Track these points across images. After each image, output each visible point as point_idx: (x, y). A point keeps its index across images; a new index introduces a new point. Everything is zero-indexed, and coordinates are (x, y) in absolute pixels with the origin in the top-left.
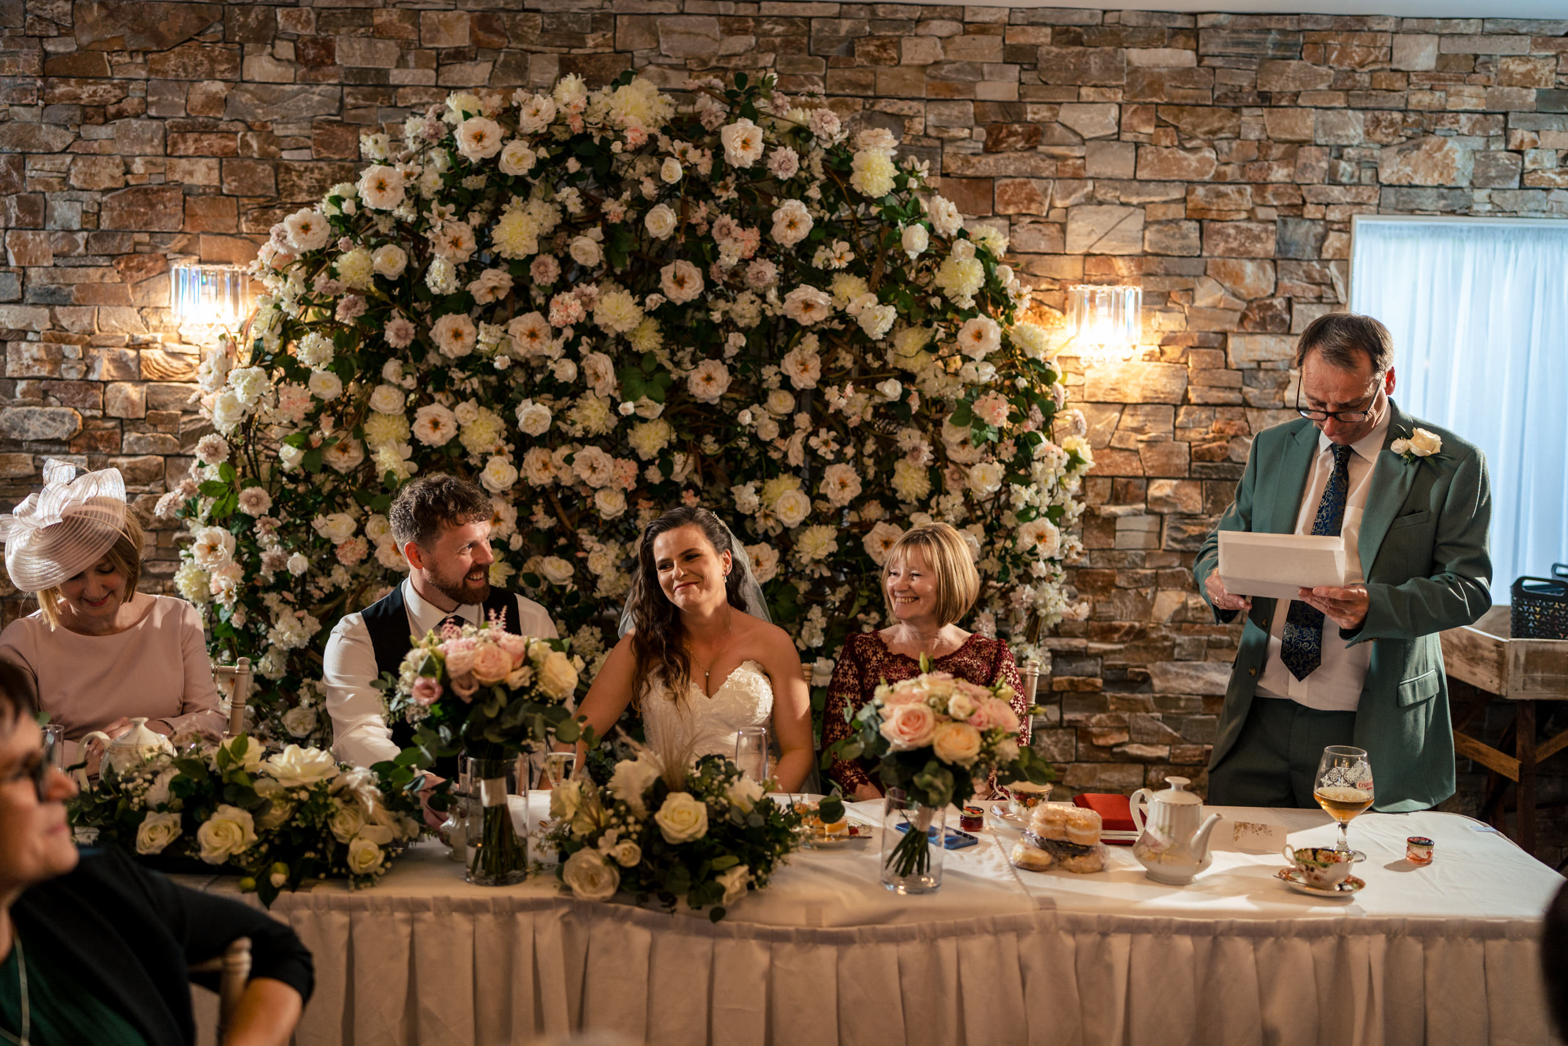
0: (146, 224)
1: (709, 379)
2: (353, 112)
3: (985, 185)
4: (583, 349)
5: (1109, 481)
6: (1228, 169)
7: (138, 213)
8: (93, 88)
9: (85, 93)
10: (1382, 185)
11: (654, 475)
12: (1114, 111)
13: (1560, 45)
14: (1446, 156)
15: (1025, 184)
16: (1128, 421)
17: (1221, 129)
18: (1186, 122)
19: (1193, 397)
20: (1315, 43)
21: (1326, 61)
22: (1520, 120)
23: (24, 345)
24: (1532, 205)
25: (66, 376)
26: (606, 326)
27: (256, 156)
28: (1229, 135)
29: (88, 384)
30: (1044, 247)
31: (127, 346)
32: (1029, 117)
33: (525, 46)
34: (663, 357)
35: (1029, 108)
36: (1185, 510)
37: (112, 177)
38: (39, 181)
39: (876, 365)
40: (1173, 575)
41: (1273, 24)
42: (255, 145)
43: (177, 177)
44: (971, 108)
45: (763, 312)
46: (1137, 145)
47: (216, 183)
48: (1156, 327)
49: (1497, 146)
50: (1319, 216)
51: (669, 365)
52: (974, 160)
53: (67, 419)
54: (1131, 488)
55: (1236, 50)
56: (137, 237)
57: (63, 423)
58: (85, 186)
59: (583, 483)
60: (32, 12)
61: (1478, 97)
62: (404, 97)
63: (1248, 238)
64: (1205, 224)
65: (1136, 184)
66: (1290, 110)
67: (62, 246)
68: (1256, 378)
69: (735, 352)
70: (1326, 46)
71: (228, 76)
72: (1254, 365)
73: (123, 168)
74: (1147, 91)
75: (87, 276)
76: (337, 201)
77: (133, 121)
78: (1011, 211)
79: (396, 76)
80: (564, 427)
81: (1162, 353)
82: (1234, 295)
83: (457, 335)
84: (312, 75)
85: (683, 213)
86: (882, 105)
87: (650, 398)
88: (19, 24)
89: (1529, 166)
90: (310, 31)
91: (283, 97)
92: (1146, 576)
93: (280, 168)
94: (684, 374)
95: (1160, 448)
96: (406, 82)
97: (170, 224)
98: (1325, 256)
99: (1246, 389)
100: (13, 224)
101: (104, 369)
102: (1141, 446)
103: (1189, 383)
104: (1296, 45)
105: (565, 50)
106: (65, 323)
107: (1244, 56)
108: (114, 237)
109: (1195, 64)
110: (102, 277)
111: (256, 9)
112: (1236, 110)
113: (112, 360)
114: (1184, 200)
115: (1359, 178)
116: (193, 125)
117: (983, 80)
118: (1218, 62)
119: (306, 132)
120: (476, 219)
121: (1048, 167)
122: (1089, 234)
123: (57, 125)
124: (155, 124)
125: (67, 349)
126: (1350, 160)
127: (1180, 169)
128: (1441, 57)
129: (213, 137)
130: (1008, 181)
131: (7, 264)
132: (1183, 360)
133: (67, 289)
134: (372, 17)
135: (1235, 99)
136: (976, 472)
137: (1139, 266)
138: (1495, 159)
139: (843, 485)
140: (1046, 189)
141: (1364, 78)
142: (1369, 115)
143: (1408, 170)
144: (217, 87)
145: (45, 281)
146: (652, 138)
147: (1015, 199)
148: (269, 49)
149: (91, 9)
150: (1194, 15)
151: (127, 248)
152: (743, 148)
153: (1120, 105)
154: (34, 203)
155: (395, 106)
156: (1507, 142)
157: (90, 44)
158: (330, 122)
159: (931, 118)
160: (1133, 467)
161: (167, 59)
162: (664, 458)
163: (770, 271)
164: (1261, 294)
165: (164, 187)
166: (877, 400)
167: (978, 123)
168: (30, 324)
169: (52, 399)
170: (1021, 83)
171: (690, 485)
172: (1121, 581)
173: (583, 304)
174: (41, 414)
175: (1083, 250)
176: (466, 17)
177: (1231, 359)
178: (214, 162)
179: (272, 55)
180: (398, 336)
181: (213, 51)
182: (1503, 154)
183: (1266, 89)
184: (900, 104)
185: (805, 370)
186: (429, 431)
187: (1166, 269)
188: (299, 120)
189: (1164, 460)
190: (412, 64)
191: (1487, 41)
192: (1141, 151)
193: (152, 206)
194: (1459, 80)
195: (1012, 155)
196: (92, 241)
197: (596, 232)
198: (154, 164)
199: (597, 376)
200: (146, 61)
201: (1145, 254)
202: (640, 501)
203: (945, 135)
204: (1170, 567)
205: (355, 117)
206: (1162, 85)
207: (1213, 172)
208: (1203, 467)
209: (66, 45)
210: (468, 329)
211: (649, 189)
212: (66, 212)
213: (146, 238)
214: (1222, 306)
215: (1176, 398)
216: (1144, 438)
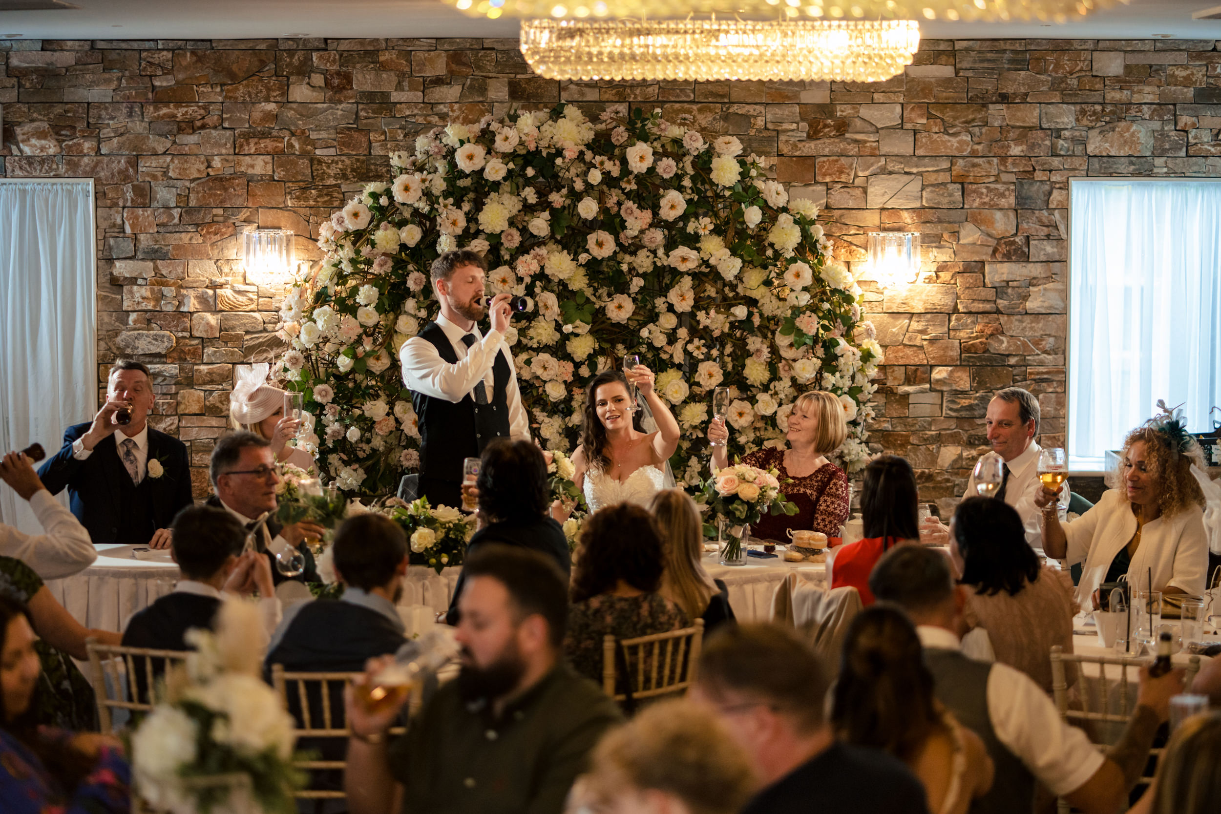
0: (221, 202)
1: (620, 307)
2: (365, 121)
3: (809, 162)
4: (537, 290)
5: (903, 368)
6: (979, 148)
7: (216, 195)
8: (186, 109)
9: (180, 113)
10: (1089, 156)
11: (585, 372)
12: (898, 109)
13: (1208, 57)
14: (1133, 135)
15: (837, 161)
16: (915, 325)
17: (973, 120)
18: (948, 115)
19: (961, 308)
20: (1037, 59)
21: (1044, 71)
22: (1184, 109)
23: (135, 288)
24: (1195, 168)
25: (164, 309)
26: (553, 275)
27: (297, 153)
28: (979, 124)
29: (180, 314)
30: (851, 204)
31: (207, 287)
32: (838, 114)
33: (484, 74)
34: (589, 292)
35: (838, 108)
36: (958, 388)
37: (199, 171)
38: (148, 174)
39: (731, 295)
40: (951, 435)
41: (1008, 46)
42: (297, 146)
43: (243, 169)
44: (797, 109)
45: (654, 263)
46: (915, 132)
47: (270, 173)
48: (933, 258)
49: (1169, 127)
50: (1045, 178)
51: (593, 299)
52: (800, 145)
53: (165, 339)
54: (919, 373)
55: (982, 65)
56: (215, 211)
57: (163, 342)
58: (179, 177)
59: (538, 378)
60: (144, 60)
61: (1154, 93)
62: (400, 111)
63: (995, 195)
64: (966, 186)
65: (915, 159)
66: (1022, 105)
67: (164, 219)
68: (1006, 293)
69: (637, 289)
70: (1046, 61)
71: (279, 99)
72: (1004, 284)
73: (206, 164)
74: (920, 94)
75: (181, 239)
76: (375, 196)
77: (213, 131)
78: (828, 179)
79: (395, 97)
80: (524, 341)
81: (938, 277)
82: (989, 235)
84: (337, 96)
85: (601, 201)
86: (734, 109)
87: (582, 321)
88: (136, 67)
89: (1192, 141)
90: (335, 68)
91: (316, 112)
92: (932, 435)
93: (314, 161)
94: (603, 304)
95: (939, 344)
96: (403, 100)
97: (239, 202)
98: (1051, 206)
99: (999, 301)
100: (129, 204)
101: (192, 304)
102: (925, 343)
103: (958, 298)
104: (1025, 60)
105: (512, 76)
106: (164, 273)
107: (988, 68)
108: (199, 212)
109: (954, 75)
110: (190, 239)
111: (299, 53)
112: (984, 106)
113: (196, 297)
114: (950, 169)
115: (1073, 150)
116: (254, 133)
117: (805, 89)
118: (970, 74)
119: (333, 136)
120: (466, 207)
121: (853, 149)
122: (883, 195)
123: (160, 135)
124: (228, 133)
125: (165, 290)
126: (1065, 139)
127: (946, 148)
128: (1127, 67)
129: (268, 141)
130: (825, 159)
131: (124, 232)
132: (952, 282)
133: (166, 248)
134: (378, 56)
135: (983, 98)
136: (798, 365)
137: (919, 216)
138: (1168, 136)
139: (711, 375)
140: (852, 164)
141: (1073, 82)
142: (1078, 107)
143: (1107, 145)
144: (271, 107)
145: (151, 243)
146: (582, 153)
147: (829, 171)
148: (307, 80)
149: (186, 57)
150: (952, 41)
151: (208, 219)
152: (641, 161)
153: (902, 105)
154: (143, 189)
155: (395, 117)
156: (1176, 124)
157: (184, 80)
158: (349, 129)
159: (769, 117)
160: (920, 359)
161: (237, 89)
162: (591, 360)
163: (658, 236)
164: (1008, 235)
165: (234, 176)
166: (732, 319)
167: (803, 120)
168: (141, 273)
169: (154, 325)
170: (832, 91)
172: (913, 440)
173: (539, 261)
174: (147, 336)
175: (880, 206)
176: (443, 54)
177: (987, 280)
178: (268, 158)
179: (308, 84)
180: (415, 283)
181: (269, 83)
182: (1173, 133)
183: (1004, 91)
184: (748, 107)
185: (683, 299)
187: (938, 218)
188: (327, 129)
189: (942, 352)
190: (407, 88)
191: (1157, 55)
192: (918, 136)
193: (226, 189)
194: (1140, 82)
195: (827, 141)
196: (184, 214)
197: (546, 215)
198: (227, 161)
199: (546, 307)
200: (222, 90)
201: (923, 208)
202: (574, 389)
203: (780, 128)
204: (948, 429)
205: (366, 125)
206: (931, 90)
207: (969, 150)
208: (970, 357)
209: (168, 81)
211: (579, 186)
212: (164, 194)
213: (220, 211)
214: (979, 243)
215: (949, 308)
216: (927, 337)
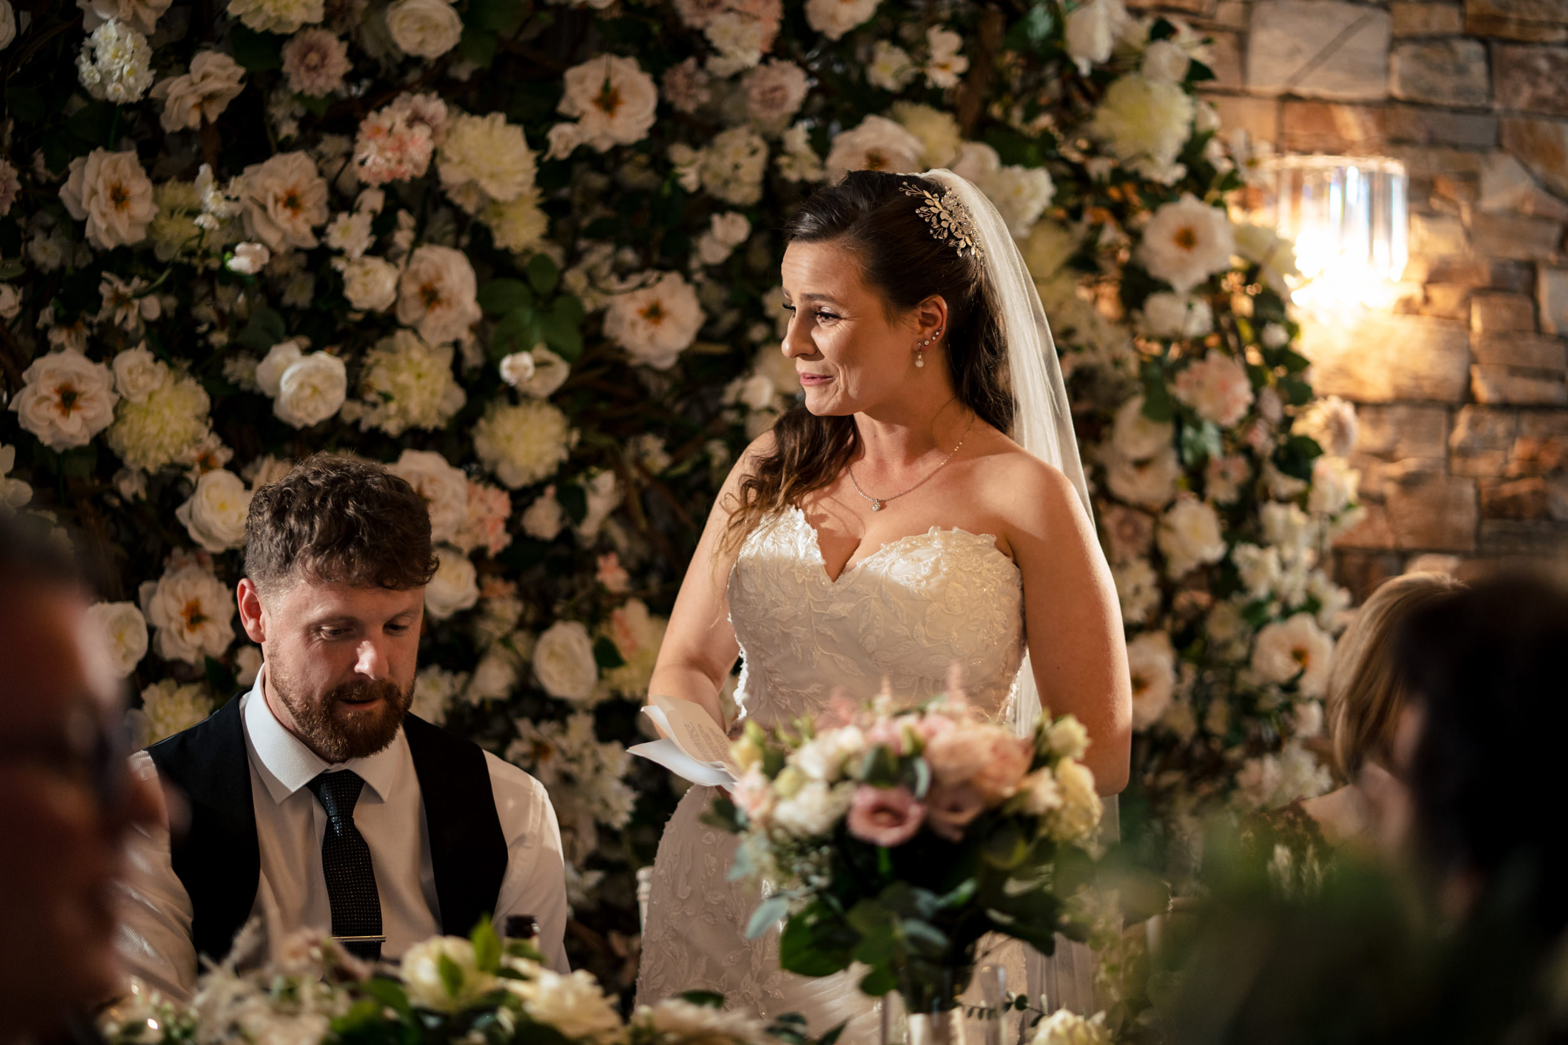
1: (655, 313)
4: (402, 238)
11: (545, 519)
19: (1483, 390)
26: (463, 187)
45: (771, 174)
64: (1496, 47)
69: (720, 256)
81: (1427, 300)
82: (1551, 190)
83: (119, 197)
87: (552, 347)
94: (603, 301)
95: (1425, 491)
102: (1390, 489)
103: (1473, 359)
122: (1292, 57)
132: (1462, 315)
137: (1382, 123)
160: (1381, 533)
162: (565, 482)
163: (793, 86)
171: (605, 546)
173: (428, 135)
175: (1280, 88)
177: (1545, 316)
186: (55, 414)
187: (1433, 132)
189: (1433, 515)
201: (1391, 101)
210: (139, 186)
214: (1529, 208)
215: (1452, 392)
216: (1395, 470)
